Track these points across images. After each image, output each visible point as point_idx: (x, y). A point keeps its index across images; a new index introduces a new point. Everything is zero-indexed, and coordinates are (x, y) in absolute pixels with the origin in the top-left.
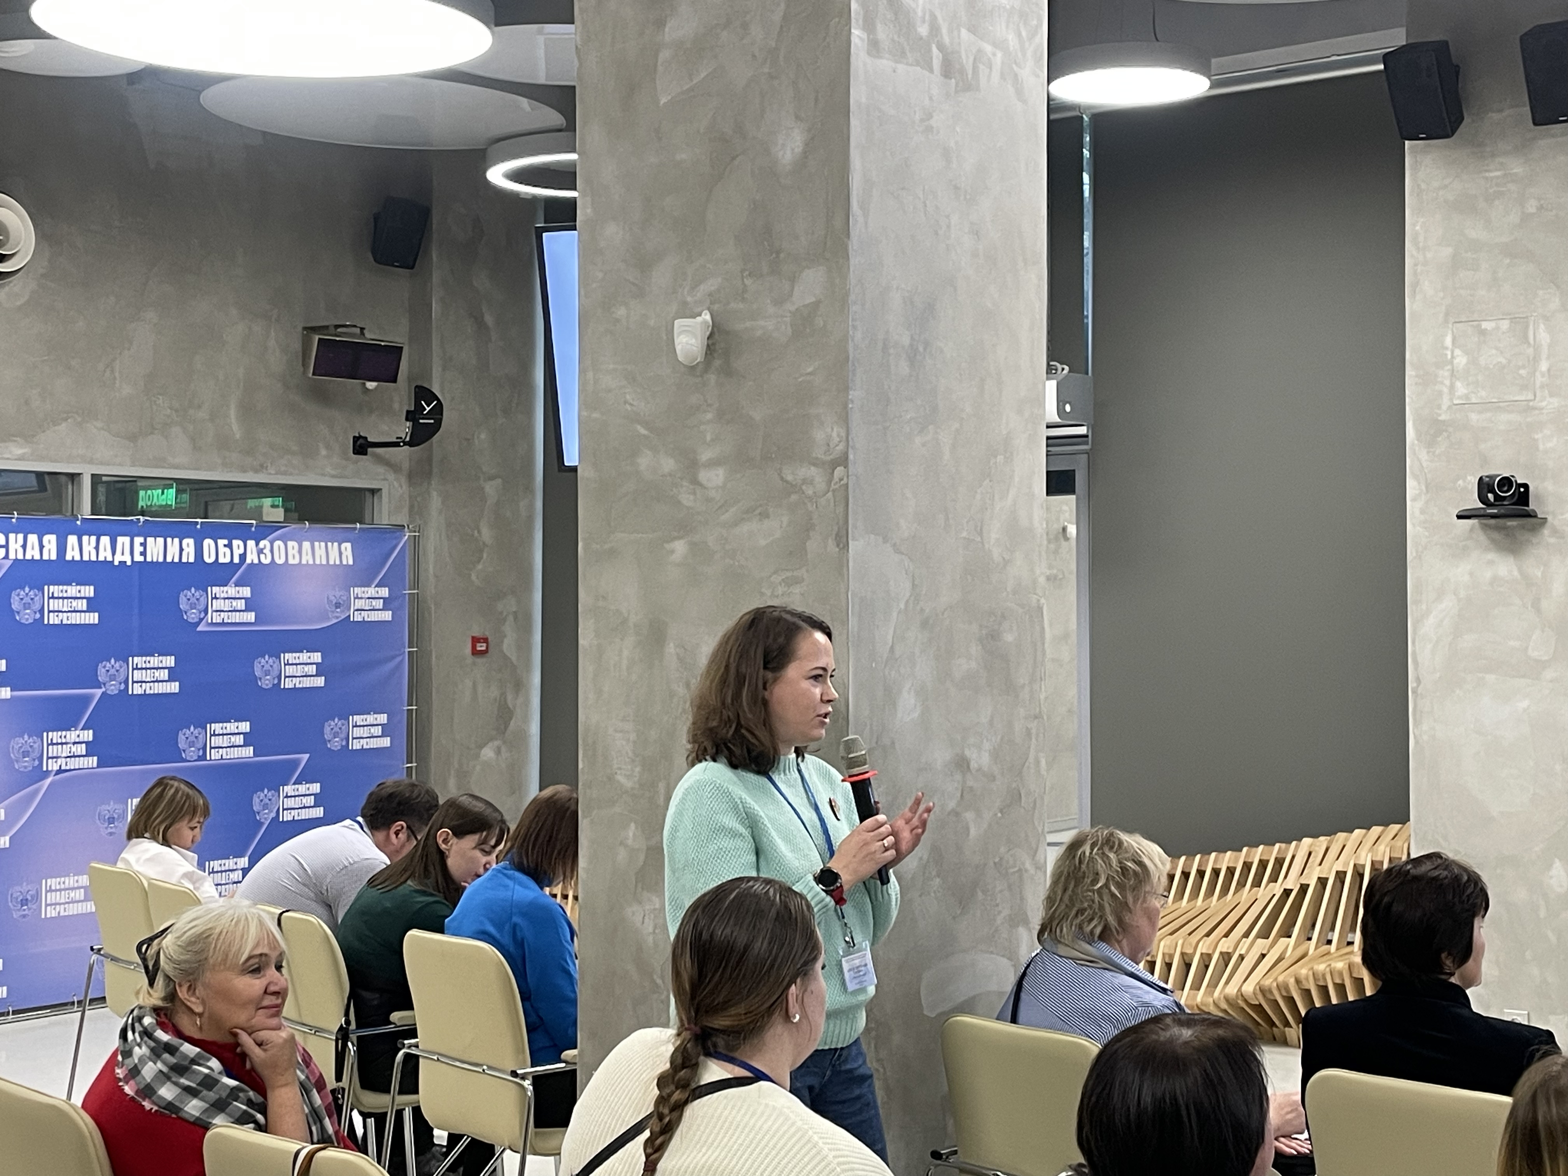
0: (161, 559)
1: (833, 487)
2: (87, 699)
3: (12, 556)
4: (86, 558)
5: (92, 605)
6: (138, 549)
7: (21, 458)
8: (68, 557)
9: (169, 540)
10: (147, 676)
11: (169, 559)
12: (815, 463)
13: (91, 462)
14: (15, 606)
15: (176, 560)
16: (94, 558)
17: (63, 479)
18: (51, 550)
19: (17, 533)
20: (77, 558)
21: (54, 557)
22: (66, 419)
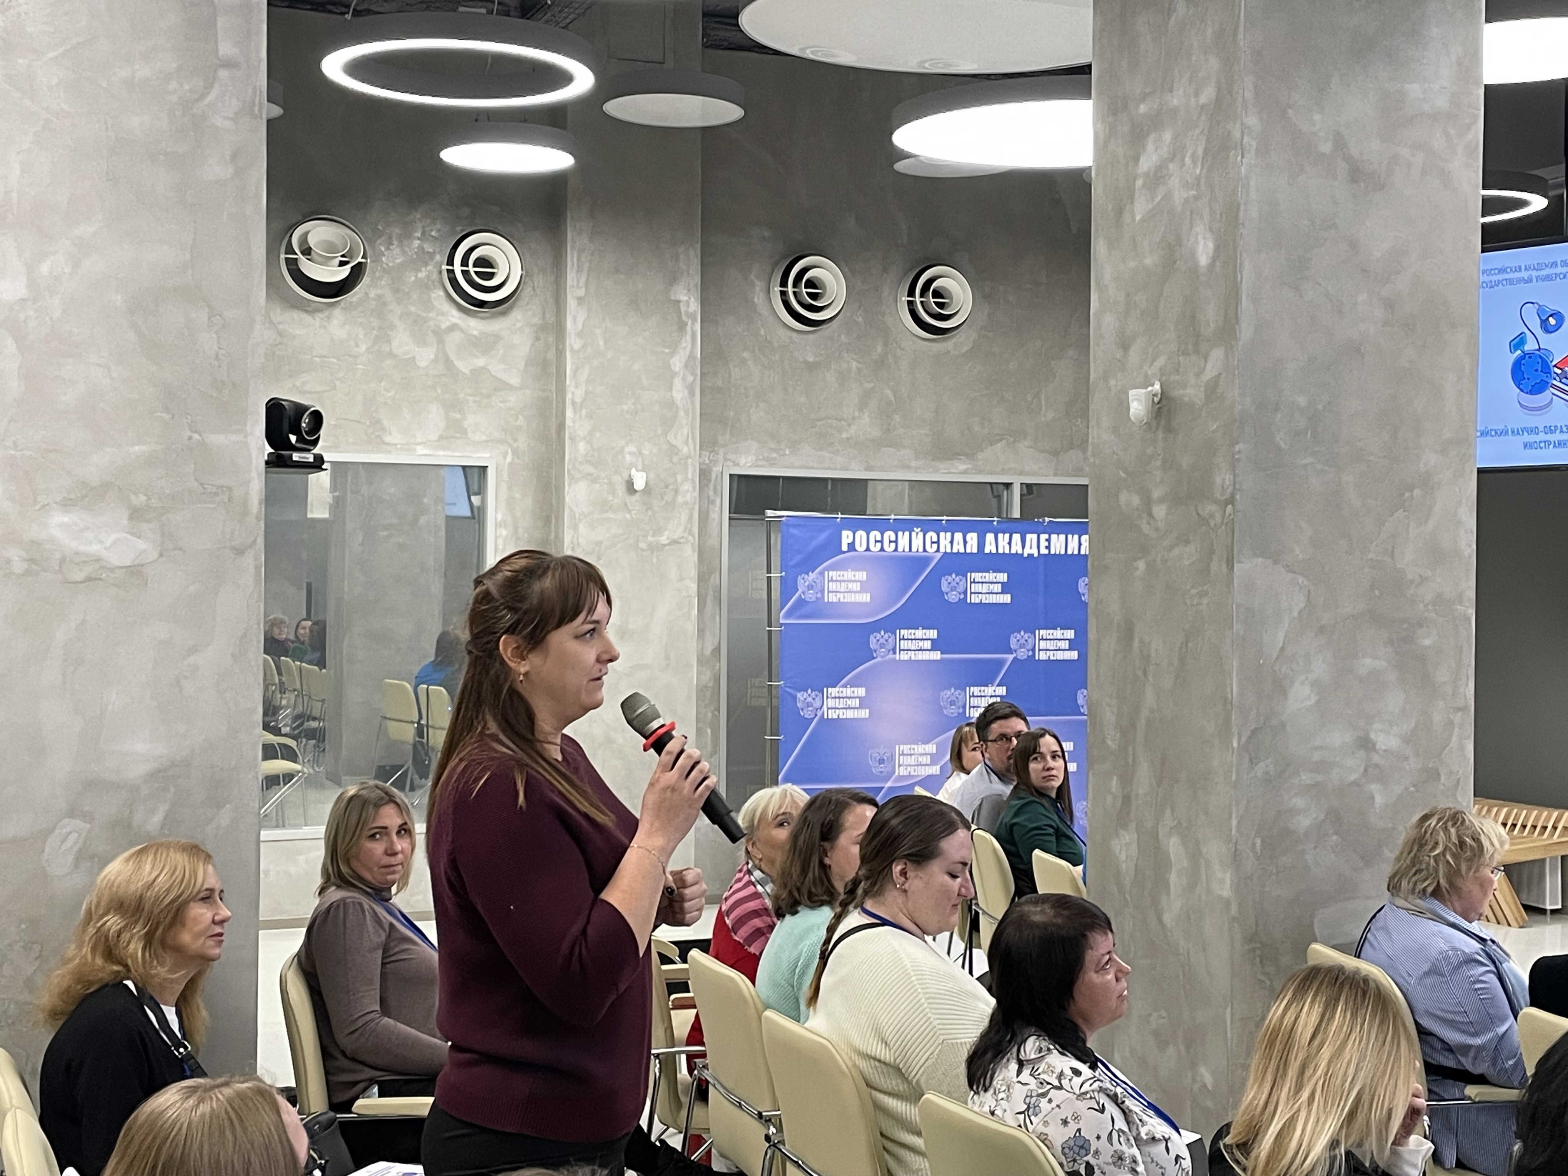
0: (1063, 552)
1: (1225, 521)
2: (1001, 663)
3: (942, 550)
4: (1000, 551)
5: (1006, 588)
6: (1044, 543)
7: (965, 472)
8: (987, 551)
9: (1070, 536)
10: (1050, 645)
11: (1069, 552)
12: (1216, 502)
13: (1021, 473)
14: (945, 588)
15: (1076, 552)
16: (1007, 551)
17: (1001, 487)
18: (972, 546)
19: (946, 532)
20: (994, 551)
21: (975, 550)
22: (1002, 440)
